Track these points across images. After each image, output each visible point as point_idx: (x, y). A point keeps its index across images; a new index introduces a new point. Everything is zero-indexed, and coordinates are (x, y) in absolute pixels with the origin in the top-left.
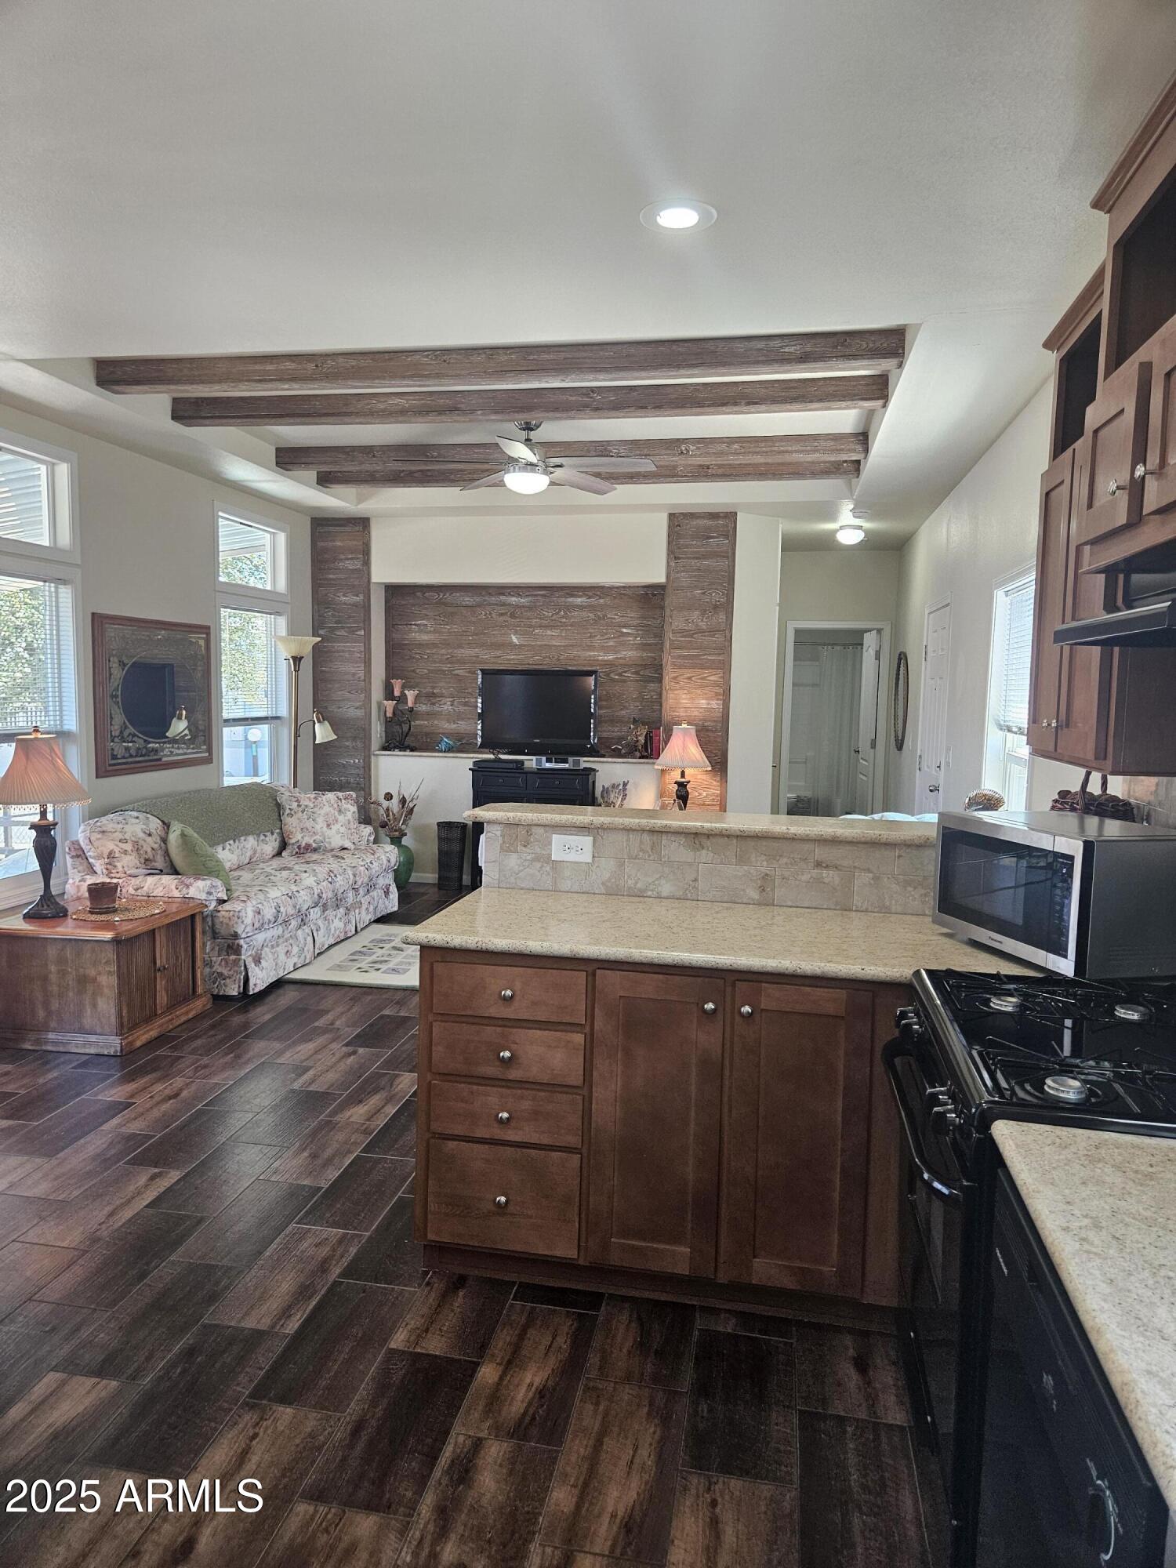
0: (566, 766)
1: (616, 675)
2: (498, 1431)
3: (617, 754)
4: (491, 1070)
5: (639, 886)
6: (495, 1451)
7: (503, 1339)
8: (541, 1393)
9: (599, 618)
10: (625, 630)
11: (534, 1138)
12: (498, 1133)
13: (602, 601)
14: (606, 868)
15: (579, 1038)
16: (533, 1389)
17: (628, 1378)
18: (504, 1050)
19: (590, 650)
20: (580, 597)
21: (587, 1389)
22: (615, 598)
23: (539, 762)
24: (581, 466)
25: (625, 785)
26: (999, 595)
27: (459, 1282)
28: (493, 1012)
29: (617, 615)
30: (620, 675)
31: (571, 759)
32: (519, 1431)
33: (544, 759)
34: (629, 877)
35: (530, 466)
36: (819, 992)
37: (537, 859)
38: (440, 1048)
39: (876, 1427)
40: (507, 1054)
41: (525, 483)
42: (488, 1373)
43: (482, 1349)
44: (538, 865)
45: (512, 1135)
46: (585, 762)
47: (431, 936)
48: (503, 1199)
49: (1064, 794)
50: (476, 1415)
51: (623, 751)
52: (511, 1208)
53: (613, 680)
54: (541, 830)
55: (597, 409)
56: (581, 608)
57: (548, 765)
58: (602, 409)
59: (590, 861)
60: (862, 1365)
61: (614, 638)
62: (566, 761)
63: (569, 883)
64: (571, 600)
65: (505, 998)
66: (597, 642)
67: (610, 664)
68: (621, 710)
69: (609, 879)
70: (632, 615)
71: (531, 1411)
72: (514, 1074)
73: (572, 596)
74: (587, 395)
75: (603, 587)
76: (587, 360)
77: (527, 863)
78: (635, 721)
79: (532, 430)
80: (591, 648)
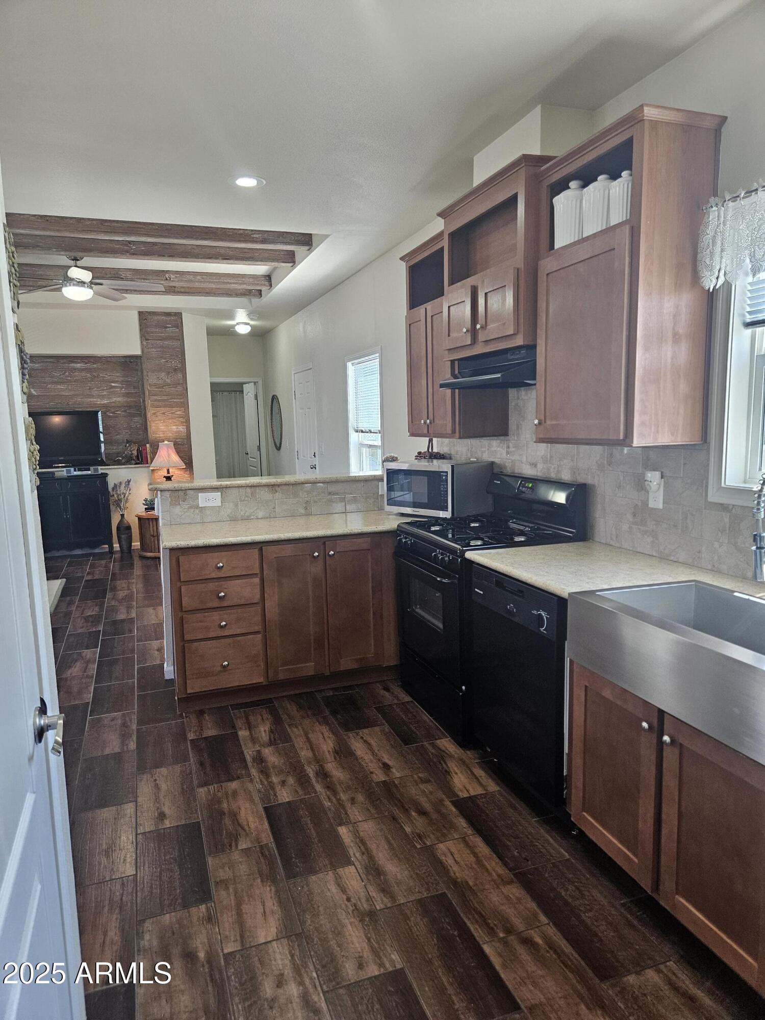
0: (89, 472)
1: (112, 413)
2: (264, 746)
3: (119, 463)
4: (216, 604)
5: (246, 514)
6: (267, 752)
7: (239, 723)
8: (271, 731)
9: (95, 377)
10: (113, 384)
11: (239, 631)
12: (220, 633)
13: (95, 366)
14: (229, 508)
15: (257, 580)
16: (267, 732)
17: (303, 717)
18: (220, 593)
19: (91, 398)
20: (79, 363)
21: (289, 725)
22: (104, 364)
23: (68, 472)
24: (112, 285)
25: (129, 481)
26: (349, 364)
27: (201, 713)
28: (213, 575)
29: (106, 375)
30: (113, 413)
31: (92, 468)
32: (271, 743)
33: (72, 469)
34: (241, 510)
35: (82, 283)
36: (360, 540)
37: (191, 507)
38: (186, 598)
39: (403, 703)
40: (222, 594)
41: (74, 293)
42: (243, 734)
43: (234, 727)
44: (192, 510)
45: (227, 633)
46: (101, 470)
47: (178, 543)
48: (226, 663)
49: (420, 453)
50: (250, 745)
51: (123, 461)
52: (229, 667)
53: (110, 417)
54: (191, 492)
55: (133, 254)
56: (81, 370)
57: (75, 473)
58: (136, 254)
59: (220, 505)
60: (387, 689)
61: (107, 389)
62: (89, 470)
63: (210, 517)
64: (72, 365)
65: (219, 568)
66: (95, 392)
67: (104, 406)
68: (117, 435)
69: (231, 513)
70: (117, 375)
71: (272, 737)
72: (225, 604)
73: (73, 362)
74: (126, 245)
75: (95, 357)
76: (142, 230)
77: (185, 510)
78: (128, 442)
79: (78, 260)
80: (92, 396)
